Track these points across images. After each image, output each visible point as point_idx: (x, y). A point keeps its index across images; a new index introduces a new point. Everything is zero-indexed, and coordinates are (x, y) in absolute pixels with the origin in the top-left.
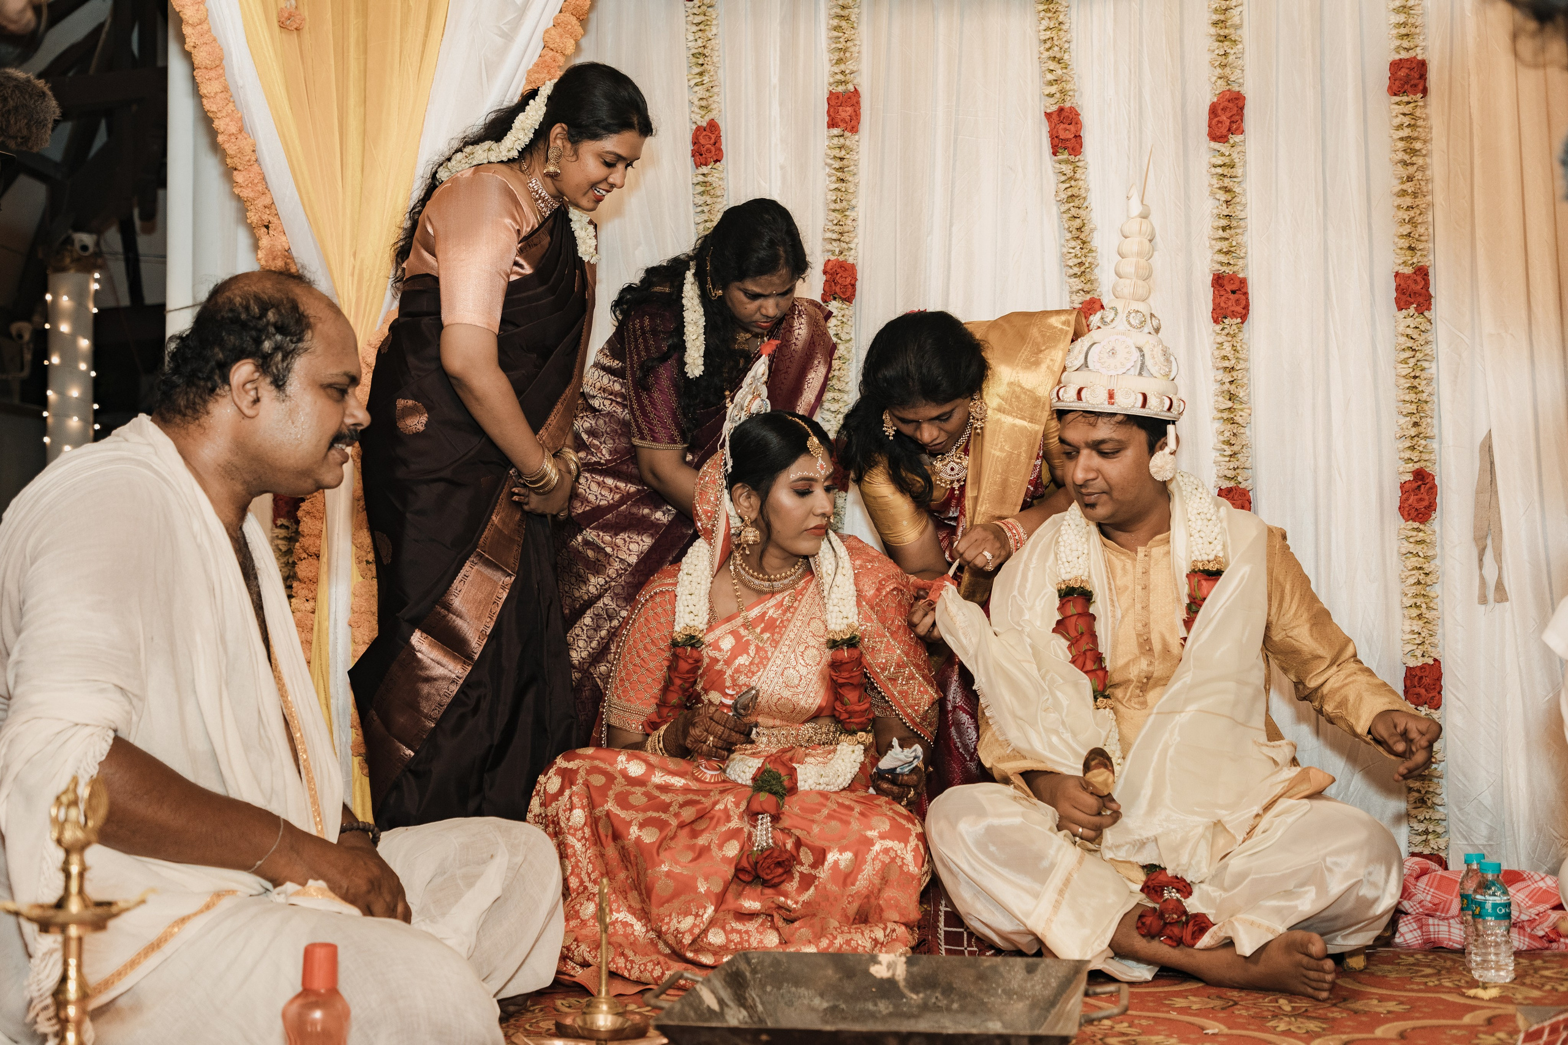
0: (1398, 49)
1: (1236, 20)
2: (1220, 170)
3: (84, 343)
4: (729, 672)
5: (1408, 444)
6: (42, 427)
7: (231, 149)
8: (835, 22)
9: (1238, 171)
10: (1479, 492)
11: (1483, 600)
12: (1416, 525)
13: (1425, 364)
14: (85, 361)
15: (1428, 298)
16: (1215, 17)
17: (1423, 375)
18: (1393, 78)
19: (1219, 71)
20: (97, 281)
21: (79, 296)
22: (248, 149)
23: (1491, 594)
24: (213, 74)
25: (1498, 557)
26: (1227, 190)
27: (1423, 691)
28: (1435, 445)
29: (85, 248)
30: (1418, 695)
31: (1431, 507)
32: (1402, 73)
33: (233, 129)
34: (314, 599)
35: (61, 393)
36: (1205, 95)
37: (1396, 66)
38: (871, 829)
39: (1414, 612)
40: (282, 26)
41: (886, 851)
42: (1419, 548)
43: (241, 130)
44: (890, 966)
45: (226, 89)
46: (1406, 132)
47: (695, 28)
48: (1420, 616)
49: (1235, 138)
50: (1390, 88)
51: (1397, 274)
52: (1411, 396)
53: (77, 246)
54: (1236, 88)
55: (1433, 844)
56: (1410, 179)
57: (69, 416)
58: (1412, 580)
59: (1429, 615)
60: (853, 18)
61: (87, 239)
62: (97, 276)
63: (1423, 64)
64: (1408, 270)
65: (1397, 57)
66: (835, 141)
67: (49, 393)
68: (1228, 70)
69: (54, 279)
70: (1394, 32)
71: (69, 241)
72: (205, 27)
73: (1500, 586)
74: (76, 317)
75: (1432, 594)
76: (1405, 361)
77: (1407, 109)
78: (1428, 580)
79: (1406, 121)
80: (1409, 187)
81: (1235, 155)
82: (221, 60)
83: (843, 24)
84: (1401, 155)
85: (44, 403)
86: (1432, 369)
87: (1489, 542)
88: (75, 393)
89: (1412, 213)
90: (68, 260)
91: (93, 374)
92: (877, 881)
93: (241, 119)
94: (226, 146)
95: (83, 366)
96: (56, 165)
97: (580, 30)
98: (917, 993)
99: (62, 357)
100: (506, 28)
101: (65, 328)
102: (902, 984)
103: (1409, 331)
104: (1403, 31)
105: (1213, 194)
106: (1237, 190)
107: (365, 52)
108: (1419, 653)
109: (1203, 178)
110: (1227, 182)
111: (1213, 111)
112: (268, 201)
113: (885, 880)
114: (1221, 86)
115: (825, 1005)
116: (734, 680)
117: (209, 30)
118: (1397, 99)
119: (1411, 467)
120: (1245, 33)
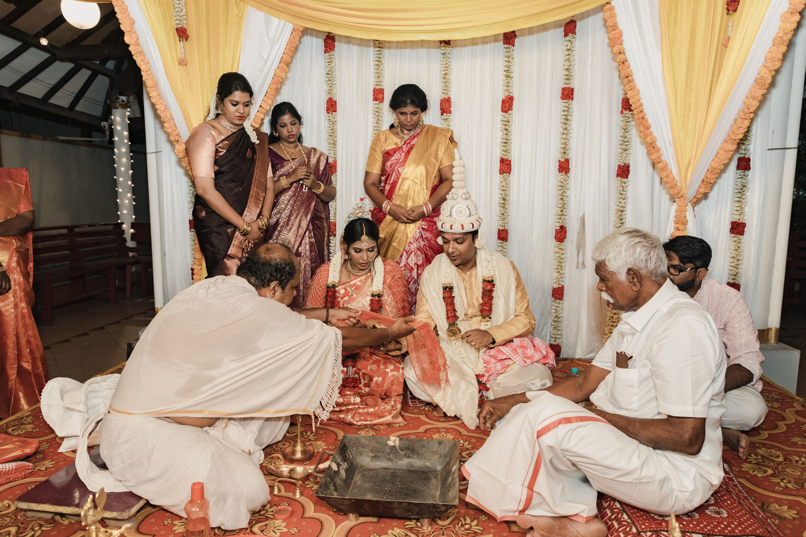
0: (565, 83)
1: (512, 70)
2: (504, 123)
3: (126, 133)
4: (342, 302)
5: (559, 217)
6: (114, 162)
7: (162, 115)
8: (377, 63)
9: (510, 123)
10: (579, 233)
11: (578, 267)
12: (559, 243)
13: (566, 191)
14: (126, 139)
15: (569, 169)
16: (506, 69)
17: (566, 195)
18: (563, 93)
19: (506, 88)
20: (128, 112)
21: (123, 117)
22: (169, 115)
23: (580, 265)
24: (154, 89)
25: (584, 254)
26: (506, 130)
27: (558, 295)
28: (567, 217)
29: (123, 101)
30: (556, 296)
31: (565, 237)
32: (566, 92)
33: (163, 108)
35: (119, 150)
36: (501, 96)
37: (564, 89)
39: (557, 271)
40: (180, 64)
42: (560, 251)
43: (166, 109)
44: (394, 441)
45: (159, 95)
46: (566, 113)
47: (327, 64)
48: (559, 272)
49: (510, 112)
50: (561, 97)
51: (559, 161)
52: (561, 202)
53: (120, 101)
54: (511, 95)
55: (557, 341)
56: (566, 129)
57: (123, 158)
58: (557, 261)
59: (561, 272)
60: (383, 62)
61: (124, 98)
62: (129, 110)
63: (573, 89)
64: (563, 160)
65: (565, 86)
66: (376, 106)
67: (115, 150)
68: (509, 88)
69: (114, 111)
70: (564, 77)
71: (118, 98)
72: (150, 72)
73: (583, 264)
74: (122, 124)
75: (563, 265)
76: (560, 190)
77: (567, 105)
78: (562, 261)
79: (566, 109)
80: (565, 132)
81: (510, 118)
82: (157, 84)
83: (379, 63)
84: (564, 121)
85: (114, 154)
86: (568, 193)
87: (581, 249)
88: (124, 150)
89: (565, 141)
90: (118, 105)
91: (130, 143)
92: (390, 385)
93: (166, 105)
94: (160, 114)
95: (126, 141)
97: (287, 69)
98: (403, 451)
99: (118, 138)
100: (261, 68)
101: (119, 128)
102: (398, 448)
103: (562, 180)
104: (567, 77)
105: (502, 131)
106: (510, 130)
107: (210, 73)
108: (557, 283)
109: (499, 125)
110: (507, 127)
111: (503, 102)
112: (177, 133)
114: (507, 94)
115: (373, 455)
116: (343, 305)
118: (563, 101)
119: (559, 225)
120: (515, 75)
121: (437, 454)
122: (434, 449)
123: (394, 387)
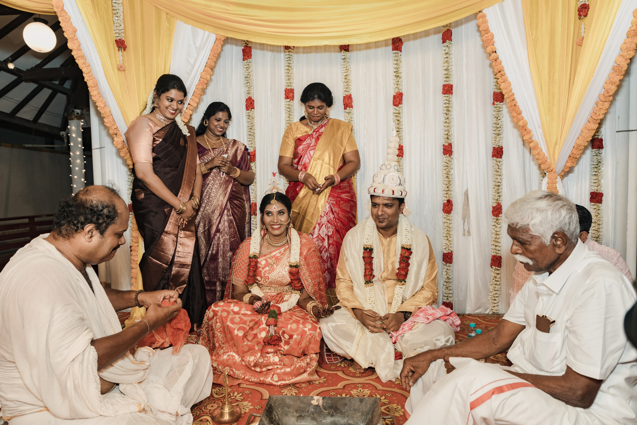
0: (445, 81)
1: (401, 71)
2: (396, 115)
3: (80, 139)
4: (263, 272)
5: (446, 193)
6: (70, 163)
7: (102, 111)
8: (287, 68)
9: (401, 115)
10: (464, 206)
11: (464, 235)
12: (447, 215)
13: (450, 170)
14: (80, 144)
15: (452, 152)
16: (395, 70)
17: (450, 173)
18: (444, 89)
19: (396, 86)
20: (82, 122)
21: (78, 126)
22: (108, 112)
23: (466, 233)
24: (94, 89)
25: (469, 224)
26: (398, 120)
27: (448, 260)
28: (452, 192)
29: (78, 114)
30: (447, 261)
31: (451, 210)
32: (446, 88)
33: (102, 106)
34: (138, 242)
35: (74, 153)
36: (392, 93)
37: (444, 86)
38: (306, 327)
39: (446, 238)
40: (119, 70)
41: (310, 334)
42: (447, 221)
43: (105, 106)
44: (318, 400)
45: (99, 94)
46: (447, 105)
47: (245, 69)
48: (447, 239)
49: (400, 106)
50: (443, 92)
51: (443, 145)
52: (447, 179)
53: (75, 113)
54: (401, 91)
55: (449, 299)
56: (448, 119)
57: (77, 160)
58: (446, 230)
59: (450, 239)
60: (292, 67)
61: (78, 111)
62: (82, 121)
63: (452, 86)
64: (447, 144)
65: (445, 83)
66: (288, 103)
67: (71, 153)
68: (398, 86)
69: (70, 122)
70: (444, 76)
71: (73, 111)
72: (91, 74)
73: (469, 232)
74: (77, 133)
75: (451, 233)
76: (445, 169)
77: (447, 98)
78: (450, 229)
79: (447, 102)
80: (447, 121)
81: (400, 111)
82: (97, 84)
83: (289, 68)
84: (446, 112)
85: (69, 156)
86: (452, 171)
87: (466, 219)
88: (78, 153)
89: (448, 128)
90: (73, 117)
91: (83, 148)
92: (308, 343)
93: (105, 102)
94: (100, 111)
95: (80, 146)
96: (68, 90)
97: (211, 72)
98: (326, 410)
99: (73, 143)
100: (188, 71)
101: (74, 135)
102: (321, 407)
103: (447, 161)
104: (447, 76)
105: (394, 121)
106: (401, 120)
107: (145, 77)
108: (447, 249)
109: (392, 117)
110: (398, 118)
111: (394, 97)
112: (115, 127)
113: (310, 343)
114: (397, 90)
115: (298, 415)
117: (92, 75)
118: (445, 95)
119: (446, 199)
120: (403, 75)
121: (359, 412)
122: (356, 407)
123: (311, 346)
